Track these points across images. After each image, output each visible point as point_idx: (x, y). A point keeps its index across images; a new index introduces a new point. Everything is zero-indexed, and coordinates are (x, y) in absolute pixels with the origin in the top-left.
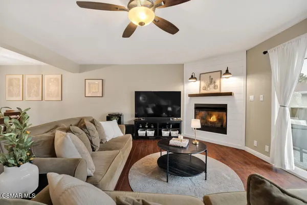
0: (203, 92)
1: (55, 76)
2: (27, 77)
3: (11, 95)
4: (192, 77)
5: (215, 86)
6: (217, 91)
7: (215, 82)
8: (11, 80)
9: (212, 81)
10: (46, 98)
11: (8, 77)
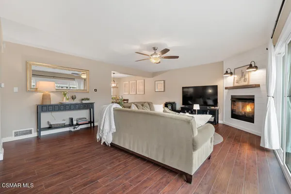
0: (236, 85)
1: (141, 81)
2: (131, 82)
3: (125, 92)
4: (227, 73)
5: (245, 79)
6: (246, 83)
7: (245, 76)
8: (125, 84)
9: (243, 75)
10: (138, 93)
11: (125, 83)
